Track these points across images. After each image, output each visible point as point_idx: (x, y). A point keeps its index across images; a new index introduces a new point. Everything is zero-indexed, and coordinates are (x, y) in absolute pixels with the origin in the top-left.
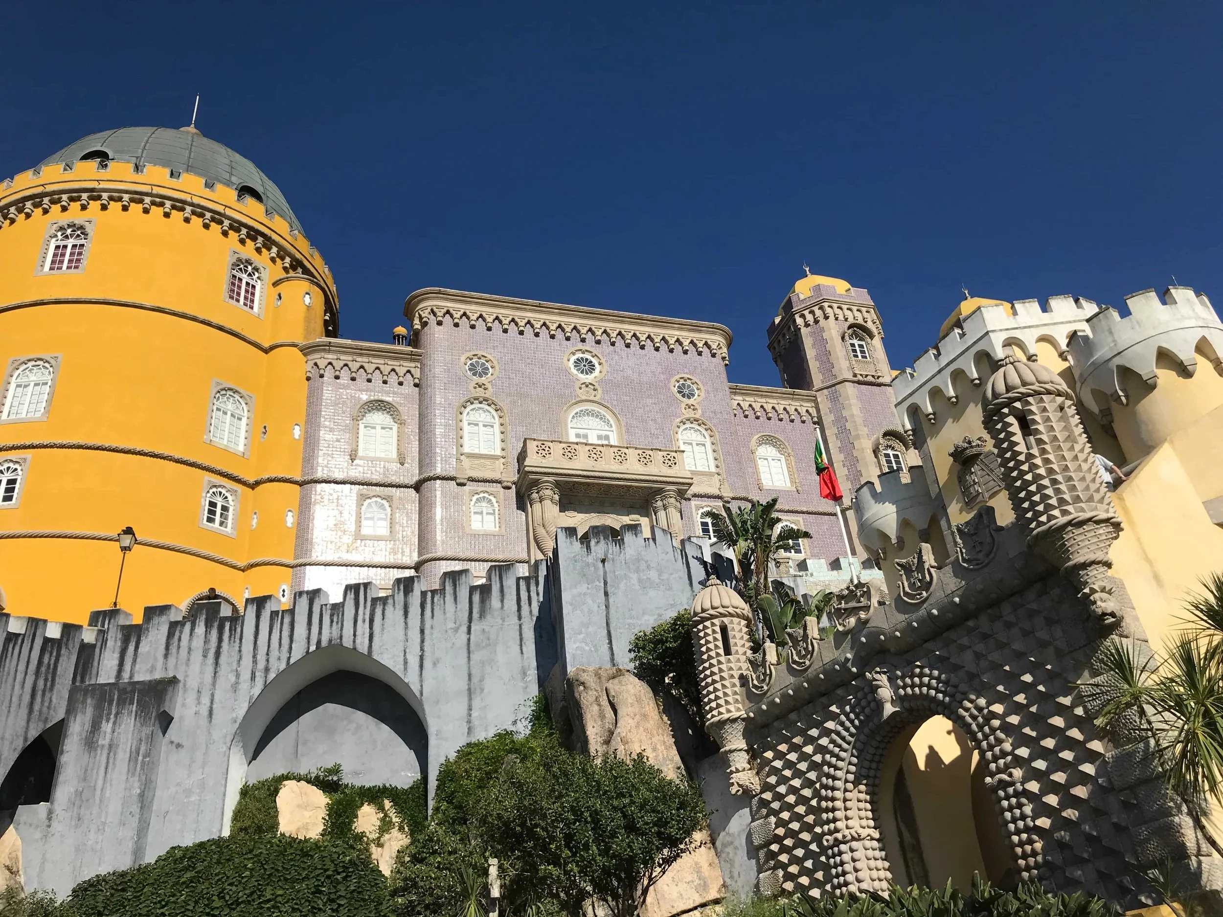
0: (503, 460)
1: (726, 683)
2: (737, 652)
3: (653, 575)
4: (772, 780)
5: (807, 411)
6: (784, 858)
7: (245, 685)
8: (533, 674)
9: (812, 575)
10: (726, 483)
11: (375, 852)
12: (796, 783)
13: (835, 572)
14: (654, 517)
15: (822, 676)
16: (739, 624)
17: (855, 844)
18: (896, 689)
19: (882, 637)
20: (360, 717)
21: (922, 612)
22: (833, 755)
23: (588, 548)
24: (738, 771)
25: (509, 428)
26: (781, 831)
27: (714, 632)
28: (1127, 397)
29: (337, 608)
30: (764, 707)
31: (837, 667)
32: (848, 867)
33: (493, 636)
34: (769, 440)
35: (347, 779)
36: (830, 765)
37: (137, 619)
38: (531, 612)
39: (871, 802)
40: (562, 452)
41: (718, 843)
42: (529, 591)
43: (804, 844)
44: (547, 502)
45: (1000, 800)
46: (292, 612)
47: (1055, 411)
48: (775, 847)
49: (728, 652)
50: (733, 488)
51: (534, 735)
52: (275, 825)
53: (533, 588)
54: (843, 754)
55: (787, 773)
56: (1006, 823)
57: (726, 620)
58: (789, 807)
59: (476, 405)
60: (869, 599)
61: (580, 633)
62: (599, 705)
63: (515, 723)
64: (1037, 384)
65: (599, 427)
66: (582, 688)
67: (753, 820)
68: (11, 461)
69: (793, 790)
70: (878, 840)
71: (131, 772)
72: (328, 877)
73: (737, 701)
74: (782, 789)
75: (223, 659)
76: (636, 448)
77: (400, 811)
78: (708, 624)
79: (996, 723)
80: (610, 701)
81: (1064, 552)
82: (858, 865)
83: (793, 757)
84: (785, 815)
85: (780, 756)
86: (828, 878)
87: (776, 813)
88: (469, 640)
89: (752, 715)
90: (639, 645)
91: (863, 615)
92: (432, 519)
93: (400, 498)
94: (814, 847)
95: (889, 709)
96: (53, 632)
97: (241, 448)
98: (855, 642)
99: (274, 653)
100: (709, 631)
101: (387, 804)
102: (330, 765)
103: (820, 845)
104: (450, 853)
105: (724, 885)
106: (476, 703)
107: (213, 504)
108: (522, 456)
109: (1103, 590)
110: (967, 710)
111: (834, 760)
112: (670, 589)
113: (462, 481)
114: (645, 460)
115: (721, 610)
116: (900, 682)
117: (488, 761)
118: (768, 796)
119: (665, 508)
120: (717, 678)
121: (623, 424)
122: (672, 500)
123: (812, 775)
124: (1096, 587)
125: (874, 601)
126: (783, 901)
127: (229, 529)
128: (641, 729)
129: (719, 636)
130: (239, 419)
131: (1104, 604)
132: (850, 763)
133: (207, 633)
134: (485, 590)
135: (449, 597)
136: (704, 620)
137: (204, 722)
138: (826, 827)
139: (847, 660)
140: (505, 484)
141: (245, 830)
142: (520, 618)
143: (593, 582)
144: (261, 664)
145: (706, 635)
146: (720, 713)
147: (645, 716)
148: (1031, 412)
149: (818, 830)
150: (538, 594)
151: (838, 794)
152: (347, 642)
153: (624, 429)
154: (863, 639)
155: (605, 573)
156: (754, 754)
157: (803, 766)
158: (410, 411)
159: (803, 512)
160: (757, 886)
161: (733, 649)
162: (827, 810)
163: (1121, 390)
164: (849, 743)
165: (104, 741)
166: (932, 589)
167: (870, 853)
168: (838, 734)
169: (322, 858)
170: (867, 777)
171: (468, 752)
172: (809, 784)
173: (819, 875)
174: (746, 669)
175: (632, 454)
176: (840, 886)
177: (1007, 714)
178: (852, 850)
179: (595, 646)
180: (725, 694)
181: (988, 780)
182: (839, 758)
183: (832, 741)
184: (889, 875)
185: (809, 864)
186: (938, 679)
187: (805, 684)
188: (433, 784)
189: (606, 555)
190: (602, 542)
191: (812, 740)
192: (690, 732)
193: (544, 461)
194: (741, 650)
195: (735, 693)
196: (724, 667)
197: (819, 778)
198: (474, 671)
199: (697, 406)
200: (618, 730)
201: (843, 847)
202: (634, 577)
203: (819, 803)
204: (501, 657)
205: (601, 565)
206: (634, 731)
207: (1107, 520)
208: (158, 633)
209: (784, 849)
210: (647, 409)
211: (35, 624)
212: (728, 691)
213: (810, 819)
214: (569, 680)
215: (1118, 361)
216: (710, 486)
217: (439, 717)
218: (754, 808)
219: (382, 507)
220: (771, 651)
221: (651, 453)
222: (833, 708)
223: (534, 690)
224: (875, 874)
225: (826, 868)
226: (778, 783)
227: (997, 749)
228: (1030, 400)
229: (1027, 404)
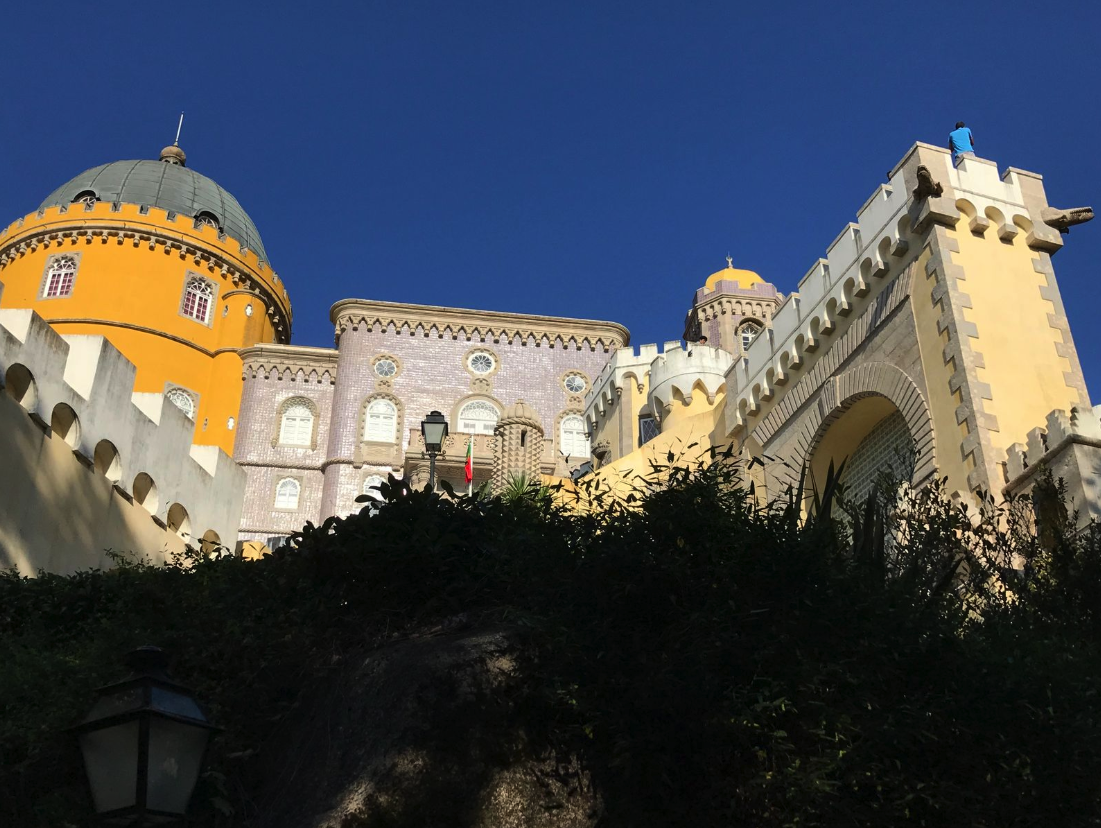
25: (405, 420)
59: (379, 400)
93: (309, 479)
113: (358, 464)
140: (396, 468)
158: (325, 405)
163: (658, 412)
215: (655, 393)
219: (294, 485)
228: (507, 427)
229: (505, 429)
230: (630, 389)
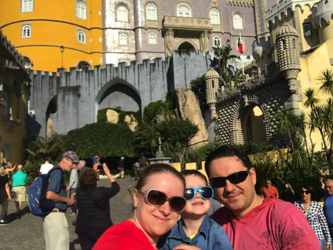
0: (158, 22)
1: (212, 94)
2: (215, 87)
3: (197, 63)
4: (221, 116)
5: (251, 3)
6: (221, 133)
7: (96, 87)
8: (166, 86)
9: (242, 60)
10: (223, 28)
11: (130, 126)
12: (226, 118)
13: (248, 60)
14: (201, 39)
15: (233, 95)
16: (217, 80)
17: (236, 131)
18: (249, 100)
19: (247, 88)
20: (124, 95)
21: (256, 84)
22: (234, 113)
23: (181, 56)
24: (213, 114)
25: (160, 11)
26: (221, 127)
27: (210, 82)
28: (322, 26)
29: (117, 69)
30: (220, 101)
31: (237, 94)
32: (234, 136)
33: (156, 76)
34: (238, 13)
35: (122, 109)
36: (233, 115)
37: (68, 70)
38: (166, 70)
39: (241, 123)
40: (175, 20)
41: (208, 129)
42: (165, 65)
43: (226, 131)
44: (170, 36)
45: (265, 125)
46: (106, 69)
47: (292, 40)
48: (220, 131)
49: (213, 87)
50: (225, 29)
51: (166, 101)
52: (106, 120)
53: (166, 64)
54: (236, 113)
55: (224, 115)
56: (266, 130)
57: (213, 79)
58: (224, 123)
59: (150, 4)
60: (245, 79)
61: (178, 78)
62: (182, 97)
63: (162, 98)
64: (289, 33)
65: (186, 10)
66: (178, 93)
67: (216, 124)
68: (27, 24)
69: (225, 119)
70: (242, 131)
71: (74, 107)
72: (122, 132)
73: (214, 99)
74: (222, 119)
75: (91, 81)
76: (197, 18)
77: (135, 117)
78: (209, 80)
79: (268, 110)
80: (185, 97)
81: (286, 76)
82: (236, 136)
83: (225, 112)
84: (223, 124)
85: (223, 111)
86: (230, 138)
87: (221, 124)
88: (150, 77)
89: (217, 102)
90: (193, 82)
91: (244, 83)
92: (138, 40)
93: (130, 33)
94: (228, 131)
95: (247, 104)
96: (51, 74)
97: (85, 18)
98: (241, 89)
99: (103, 80)
100: (209, 82)
101: (132, 115)
102: (118, 106)
103: (229, 131)
104: (148, 129)
105: (209, 137)
106: (153, 93)
107: (80, 36)
108: (163, 21)
109: (293, 85)
110: (262, 106)
111: (234, 114)
112: (202, 67)
113: (146, 29)
114: (199, 22)
115: (212, 77)
116: (250, 99)
117: (156, 107)
118: (219, 120)
119: (204, 37)
120: (210, 93)
121: (193, 9)
122: (206, 34)
123: (229, 116)
124: (291, 84)
125: (247, 80)
126: (221, 142)
127: (85, 42)
128: (192, 103)
129: (211, 83)
130: (84, 9)
131: (292, 88)
132: (237, 115)
133: (86, 74)
134: (154, 65)
135: (145, 66)
136: (208, 79)
137: (88, 96)
138: (231, 128)
139: (239, 92)
140: (159, 29)
141: (100, 120)
142: (163, 72)
143: (182, 65)
144: (100, 82)
145: (208, 83)
146: (210, 101)
147: (193, 100)
148: (286, 41)
149: (229, 128)
150: (168, 66)
151: (234, 121)
152: (120, 77)
153: (193, 11)
154: (243, 88)
155: (185, 63)
156: (217, 110)
157: (227, 114)
158: (131, 6)
159: (245, 36)
160: (215, 138)
161: (215, 86)
162: (231, 124)
163: (321, 24)
164: (237, 110)
165: (66, 100)
166: (259, 79)
167: (239, 133)
168: (235, 108)
169: (120, 128)
170: (241, 118)
171: (151, 105)
172: (228, 118)
173: (228, 137)
174: (217, 91)
175: (195, 20)
176: (232, 139)
177: (270, 108)
178: (235, 133)
179: (182, 82)
180: (212, 97)
181: (264, 121)
182: (235, 113)
183: (234, 110)
184: (243, 138)
185: (226, 135)
186: (258, 99)
187: (230, 97)
188: (143, 112)
189: (185, 58)
190: (185, 54)
191: (230, 109)
192: (204, 103)
193: (169, 23)
194: (216, 86)
195: (214, 97)
196: (212, 90)
197: (230, 117)
198: (152, 85)
199: (216, 2)
200: (186, 103)
201: (234, 132)
202: (192, 64)
203: (230, 122)
204: (158, 82)
205: (184, 60)
206: (190, 103)
207: (297, 69)
208: (74, 74)
209: (222, 131)
210: (201, 4)
211: (47, 73)
212: (212, 96)
213: (228, 126)
214: (175, 91)
215: (321, 16)
216: (218, 29)
217: (144, 96)
218: (216, 122)
219: (125, 36)
220: (223, 88)
221: (201, 19)
222: (235, 103)
223: (166, 91)
224: (240, 138)
225: (230, 136)
226: (222, 117)
227: (267, 115)
228: (286, 37)
229: (285, 38)
230: (298, 12)
